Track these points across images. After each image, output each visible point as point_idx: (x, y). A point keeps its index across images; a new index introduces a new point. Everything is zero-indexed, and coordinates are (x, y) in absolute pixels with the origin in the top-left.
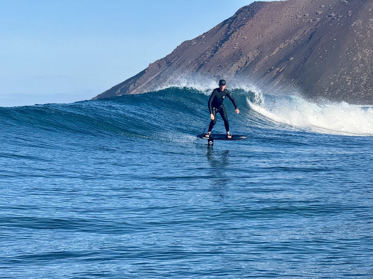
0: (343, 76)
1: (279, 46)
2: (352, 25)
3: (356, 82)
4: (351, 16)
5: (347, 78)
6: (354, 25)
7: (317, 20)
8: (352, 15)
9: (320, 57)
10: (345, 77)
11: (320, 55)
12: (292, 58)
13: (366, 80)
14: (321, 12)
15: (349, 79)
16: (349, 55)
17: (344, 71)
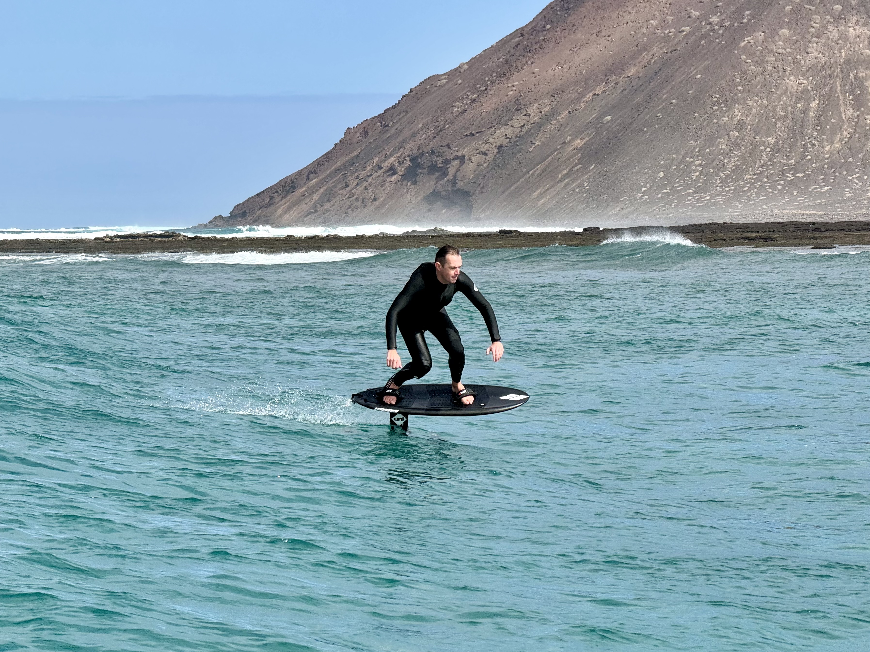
0: (688, 159)
1: (595, 89)
2: (743, 44)
3: (712, 170)
4: (747, 23)
5: (697, 163)
6: (745, 45)
7: (683, 31)
8: (749, 20)
9: (658, 115)
10: (692, 160)
11: (660, 111)
12: (609, 118)
13: (733, 166)
14: (698, 14)
15: (700, 165)
16: (717, 110)
17: (695, 148)
